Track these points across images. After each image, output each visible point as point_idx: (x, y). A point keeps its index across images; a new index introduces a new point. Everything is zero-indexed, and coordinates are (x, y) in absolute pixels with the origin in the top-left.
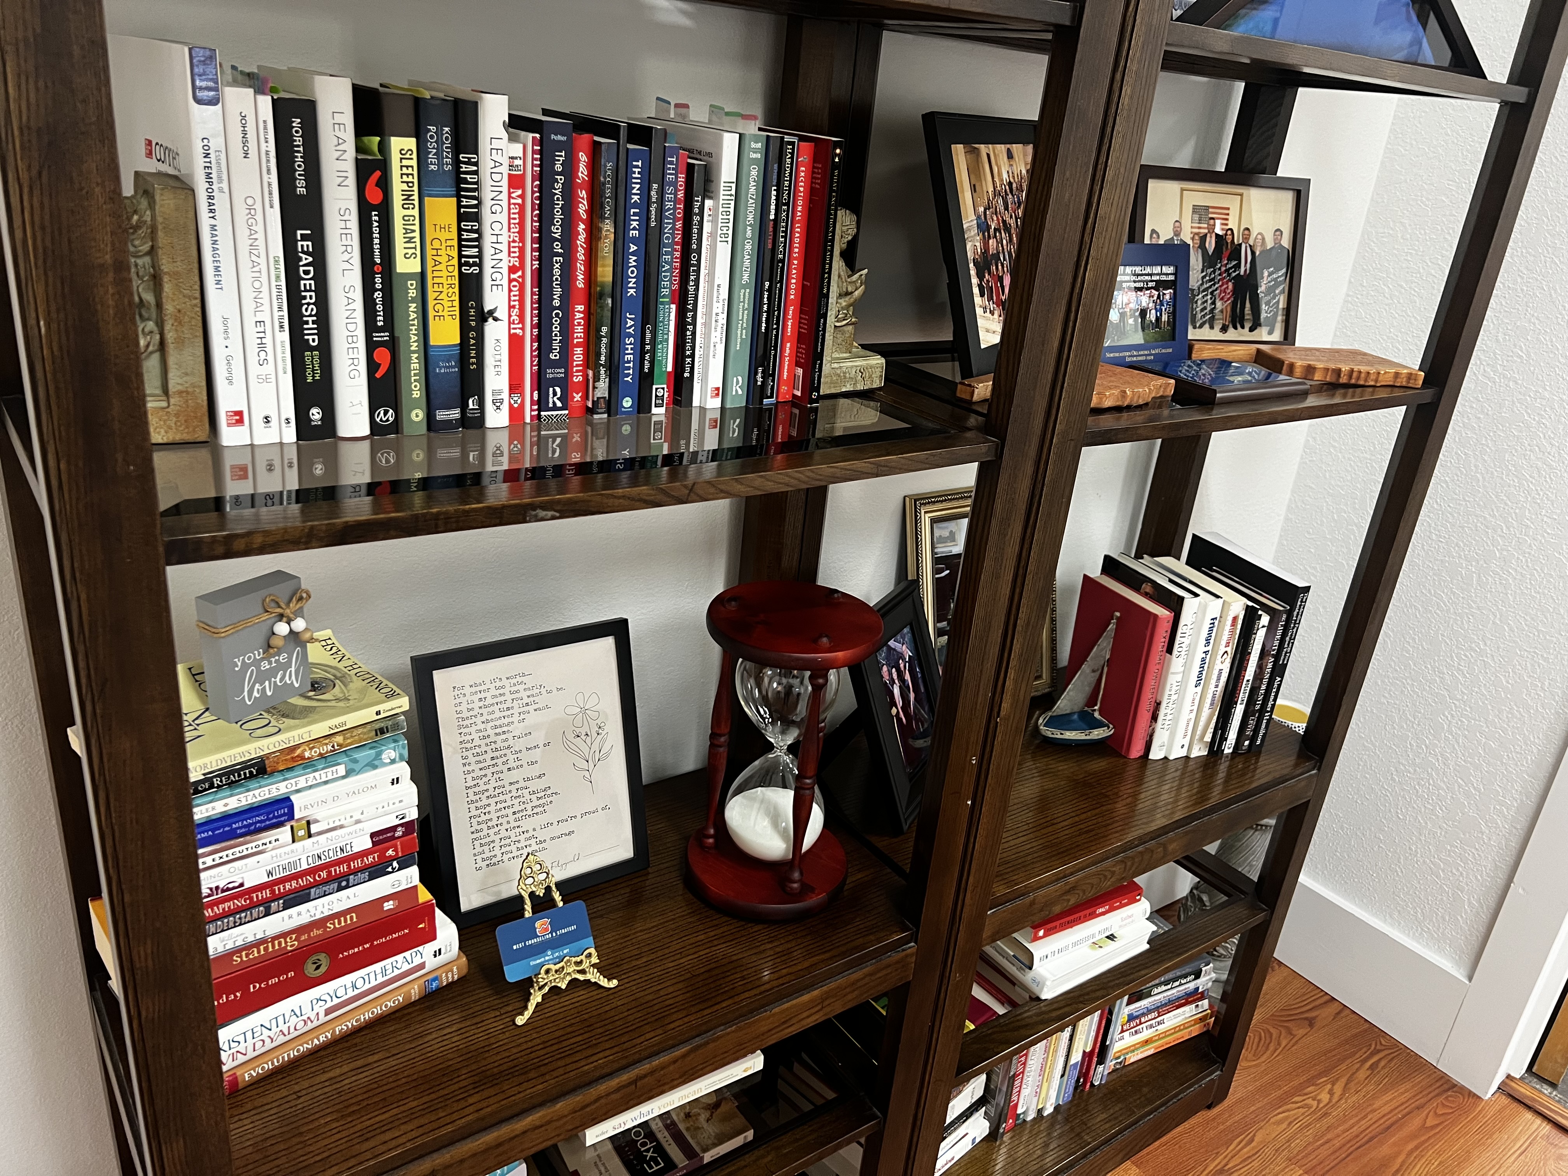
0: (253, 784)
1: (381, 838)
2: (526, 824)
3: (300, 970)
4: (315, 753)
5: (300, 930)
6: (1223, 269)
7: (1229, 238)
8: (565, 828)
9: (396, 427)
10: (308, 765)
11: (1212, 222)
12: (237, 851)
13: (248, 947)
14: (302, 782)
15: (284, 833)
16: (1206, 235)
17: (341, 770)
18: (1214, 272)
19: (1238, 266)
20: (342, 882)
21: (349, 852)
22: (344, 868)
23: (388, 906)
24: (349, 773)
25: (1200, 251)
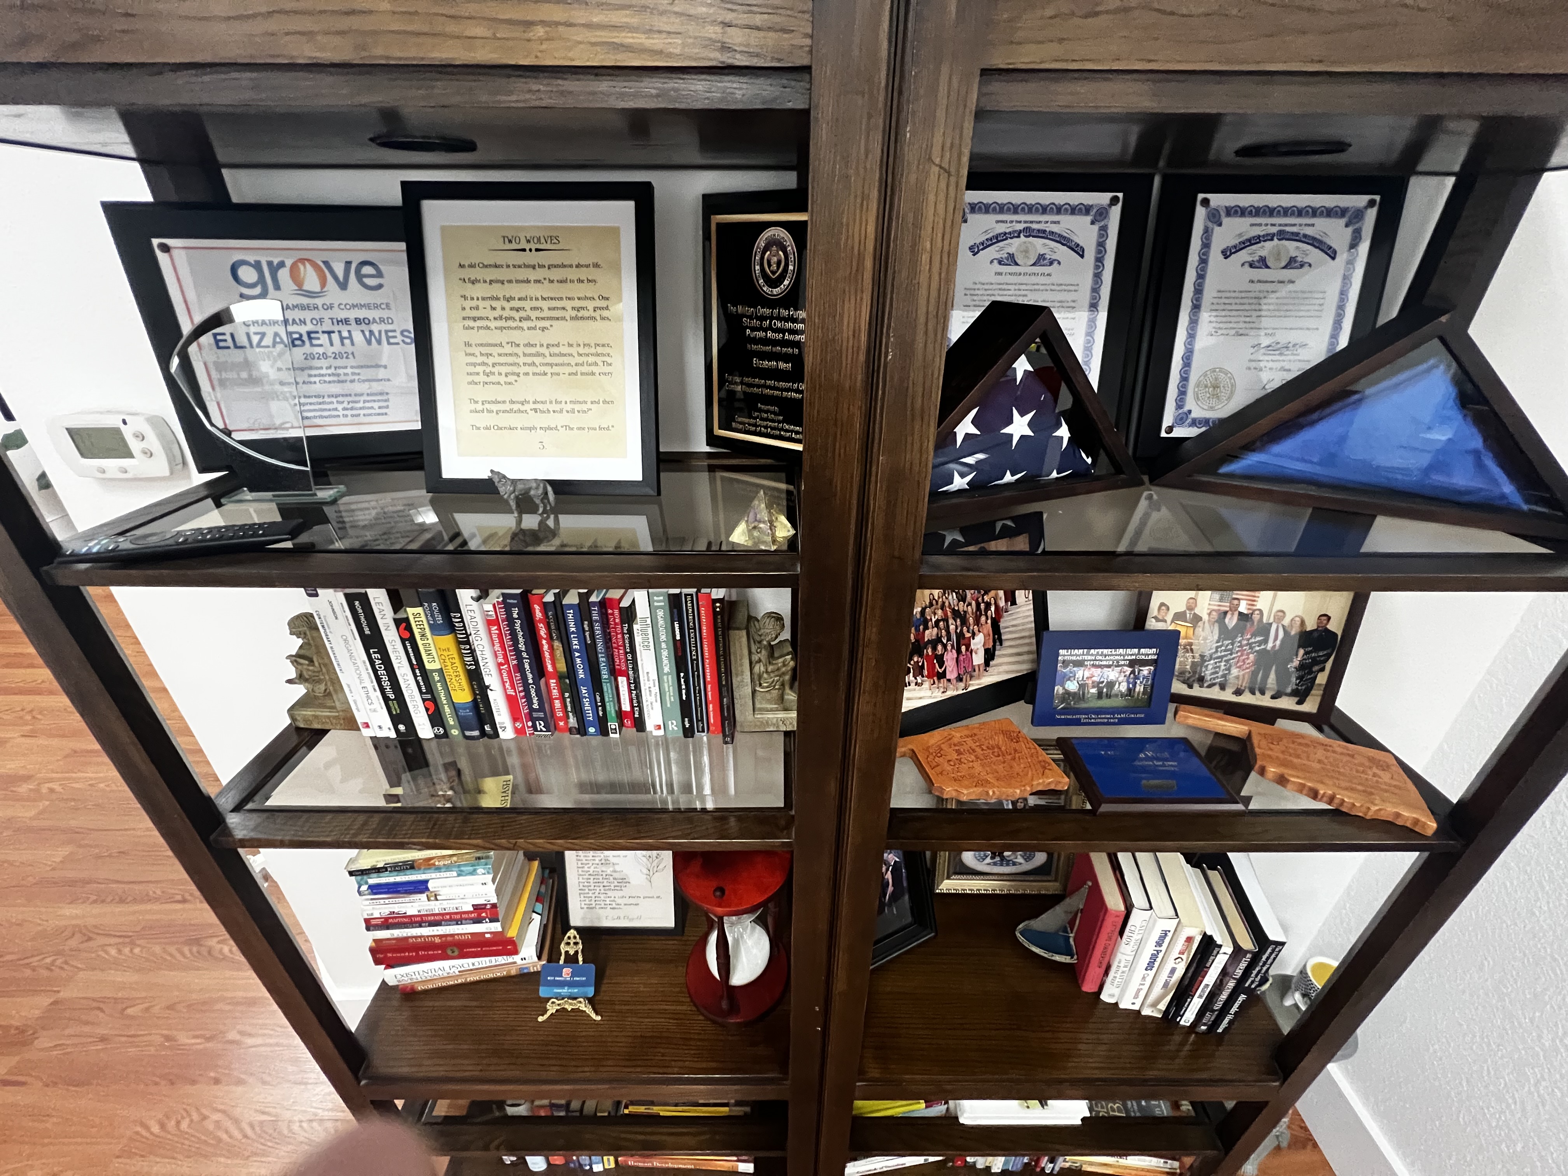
0: (408, 872)
1: (477, 908)
2: (610, 893)
3: (444, 951)
4: (441, 863)
5: (441, 936)
6: (1245, 642)
7: (1256, 617)
8: (632, 901)
9: (446, 735)
10: (438, 869)
11: (1236, 602)
12: (400, 900)
13: (416, 937)
14: (433, 875)
15: (423, 897)
16: (1226, 613)
17: (455, 874)
18: (1232, 644)
19: (1266, 641)
20: (458, 922)
21: (460, 910)
22: (458, 917)
23: (488, 936)
24: (459, 875)
25: (1216, 625)
